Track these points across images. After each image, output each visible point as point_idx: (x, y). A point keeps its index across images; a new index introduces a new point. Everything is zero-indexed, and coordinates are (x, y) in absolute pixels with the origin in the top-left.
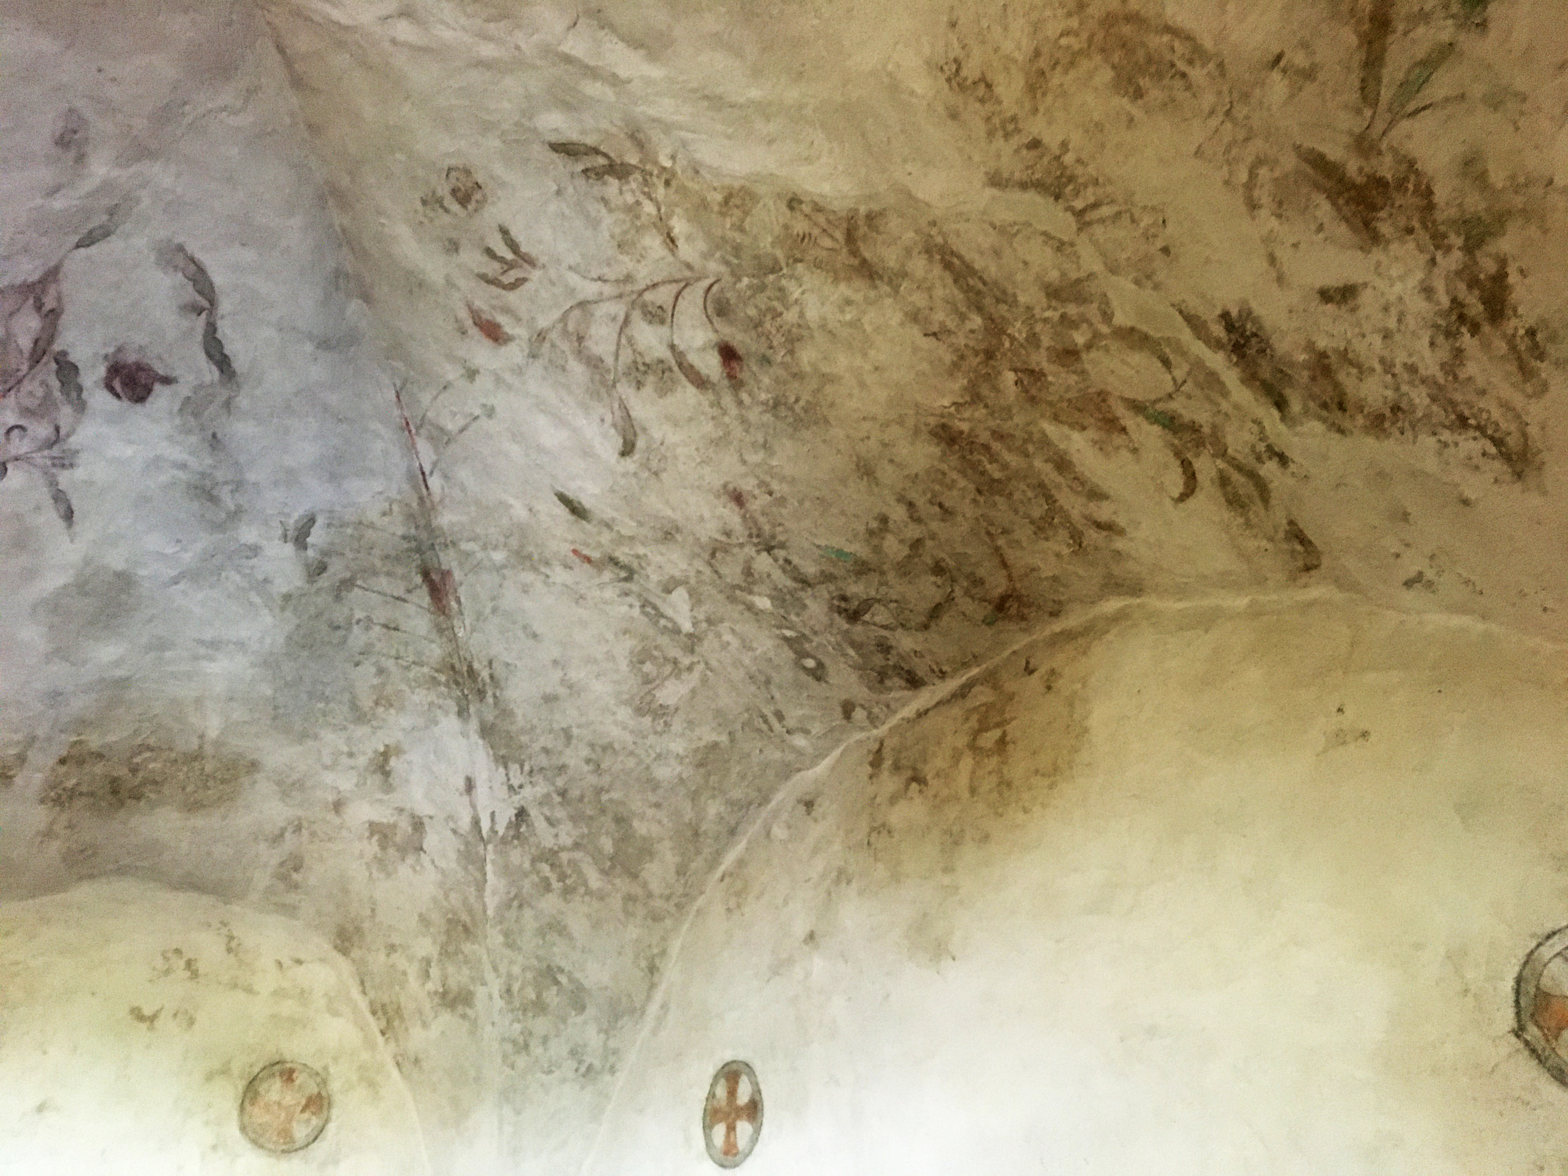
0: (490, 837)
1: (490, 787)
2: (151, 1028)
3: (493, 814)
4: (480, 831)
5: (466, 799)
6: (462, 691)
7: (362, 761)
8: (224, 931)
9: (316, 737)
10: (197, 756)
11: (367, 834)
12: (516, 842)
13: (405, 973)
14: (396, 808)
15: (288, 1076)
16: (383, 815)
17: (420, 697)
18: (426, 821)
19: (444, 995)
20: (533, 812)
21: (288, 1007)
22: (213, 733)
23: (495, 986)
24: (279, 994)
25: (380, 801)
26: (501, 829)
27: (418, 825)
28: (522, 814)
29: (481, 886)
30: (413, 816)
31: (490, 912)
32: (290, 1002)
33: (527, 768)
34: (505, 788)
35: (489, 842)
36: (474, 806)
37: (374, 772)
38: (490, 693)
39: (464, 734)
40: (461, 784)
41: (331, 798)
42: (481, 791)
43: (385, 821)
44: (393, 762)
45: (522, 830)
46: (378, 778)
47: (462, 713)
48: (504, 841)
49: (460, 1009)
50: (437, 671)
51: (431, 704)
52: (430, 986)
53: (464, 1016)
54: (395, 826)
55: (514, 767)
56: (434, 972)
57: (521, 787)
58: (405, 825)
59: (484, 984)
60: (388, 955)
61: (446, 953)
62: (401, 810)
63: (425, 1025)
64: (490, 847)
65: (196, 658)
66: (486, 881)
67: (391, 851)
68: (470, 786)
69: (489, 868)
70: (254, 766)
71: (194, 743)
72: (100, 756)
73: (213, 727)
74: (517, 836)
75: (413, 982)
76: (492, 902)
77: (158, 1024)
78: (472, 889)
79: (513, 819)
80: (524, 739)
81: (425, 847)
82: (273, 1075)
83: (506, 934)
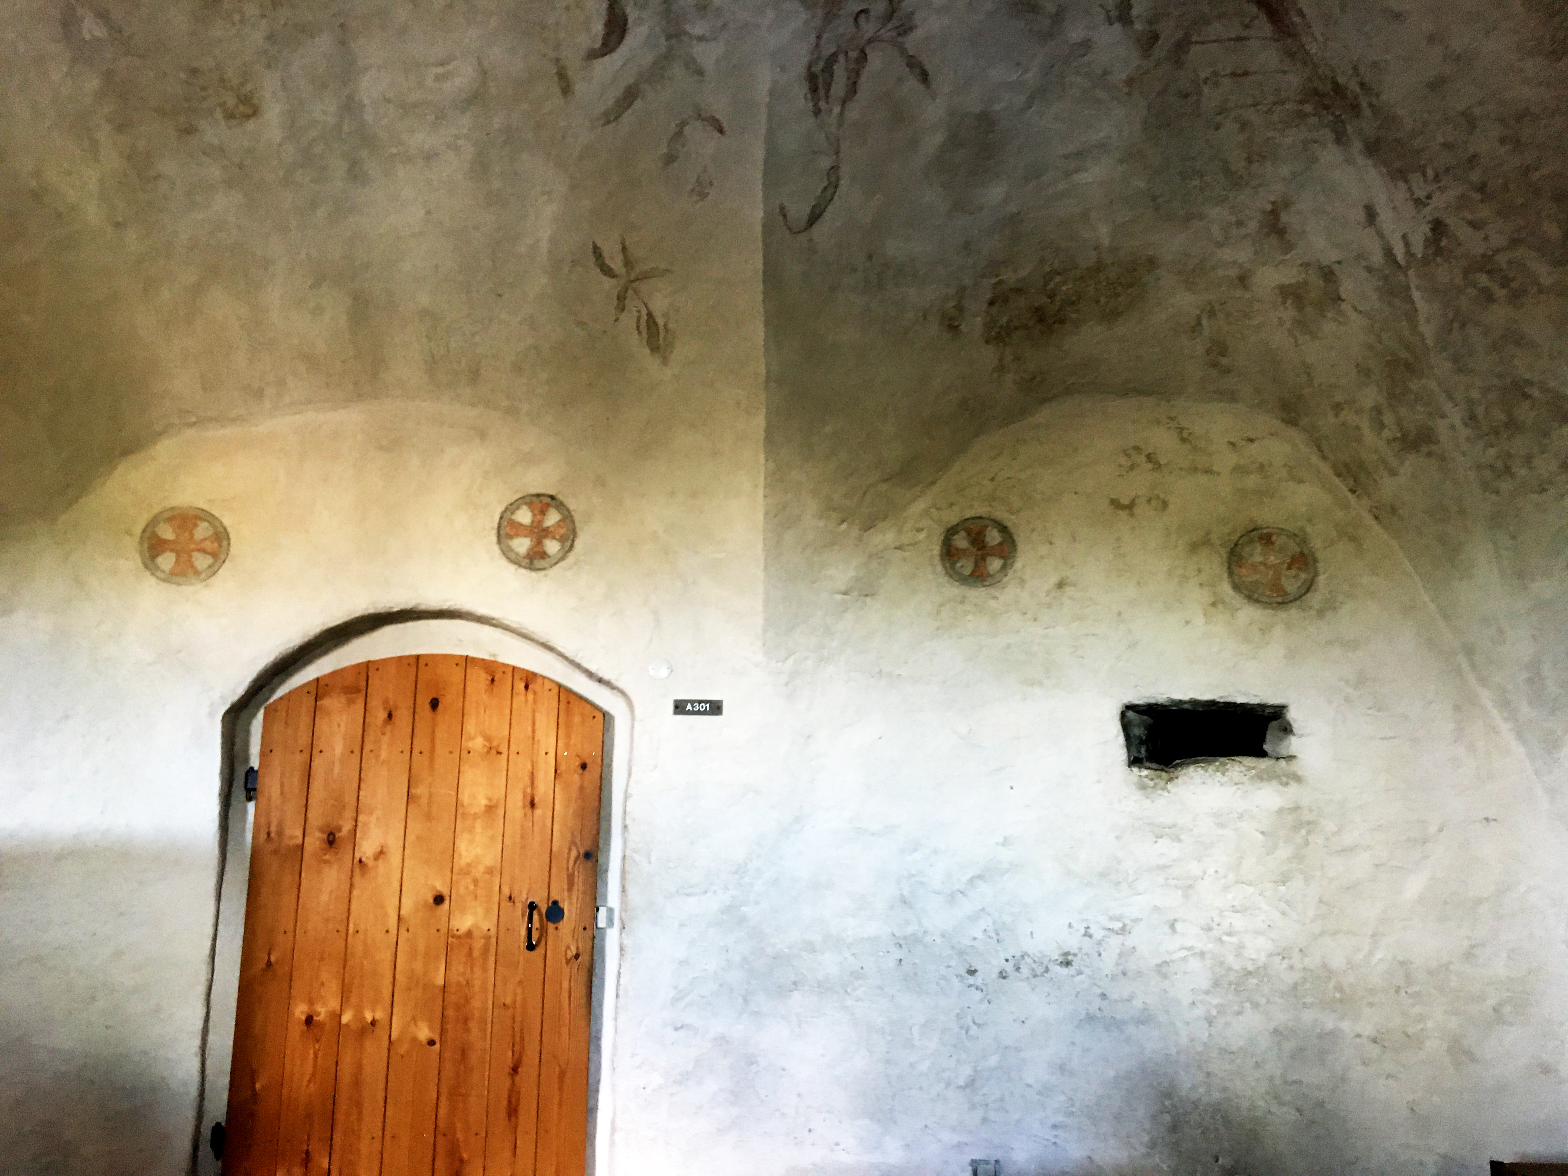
0: (1408, 262)
1: (1394, 208)
2: (1132, 515)
3: (1404, 237)
4: (1396, 261)
5: (1371, 231)
6: (1333, 114)
7: (1252, 226)
8: (1173, 424)
9: (1201, 217)
10: (1099, 268)
11: (1280, 299)
12: (1439, 259)
13: (1358, 428)
14: (1301, 265)
15: (1267, 539)
16: (1288, 275)
17: (1291, 138)
18: (1336, 267)
19: (1404, 438)
20: (1451, 221)
21: (1252, 481)
22: (1106, 242)
23: (1456, 416)
24: (1239, 470)
25: (1282, 262)
26: (1418, 249)
27: (1328, 274)
28: (1438, 227)
29: (1411, 316)
30: (1321, 268)
31: (1430, 342)
32: (1252, 476)
33: (1430, 173)
34: (1410, 203)
35: (1408, 267)
36: (1380, 235)
37: (1268, 235)
38: (1364, 105)
39: (1350, 161)
40: (1360, 215)
41: (1233, 272)
42: (1385, 216)
43: (1293, 281)
44: (1284, 218)
45: (1443, 244)
46: (1273, 240)
47: (1340, 138)
48: (1426, 261)
49: (1425, 449)
50: (1301, 102)
51: (1305, 142)
52: (1386, 433)
53: (1429, 454)
54: (1306, 283)
55: (1416, 179)
56: (1388, 418)
57: (1429, 197)
58: (1316, 281)
59: (1444, 416)
60: (1336, 415)
61: (1394, 397)
62: (1306, 265)
63: (1393, 473)
64: (1411, 272)
65: (1068, 174)
66: (1416, 310)
67: (1309, 309)
68: (1371, 215)
69: (1416, 295)
70: (1152, 263)
71: (1093, 256)
72: (1019, 291)
73: (1103, 233)
74: (1439, 252)
75: (1369, 435)
76: (1428, 330)
77: (1137, 510)
78: (1404, 323)
79: (1430, 234)
80: (1418, 143)
81: (1343, 296)
82: (1251, 541)
83: (1455, 359)
